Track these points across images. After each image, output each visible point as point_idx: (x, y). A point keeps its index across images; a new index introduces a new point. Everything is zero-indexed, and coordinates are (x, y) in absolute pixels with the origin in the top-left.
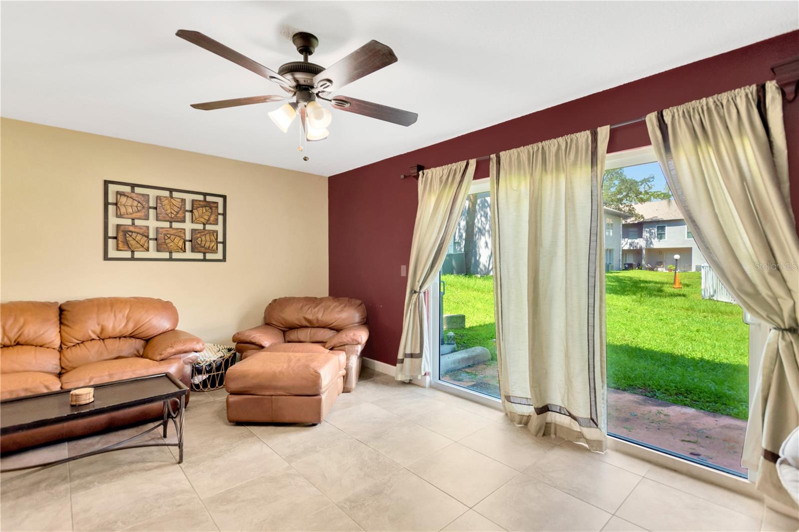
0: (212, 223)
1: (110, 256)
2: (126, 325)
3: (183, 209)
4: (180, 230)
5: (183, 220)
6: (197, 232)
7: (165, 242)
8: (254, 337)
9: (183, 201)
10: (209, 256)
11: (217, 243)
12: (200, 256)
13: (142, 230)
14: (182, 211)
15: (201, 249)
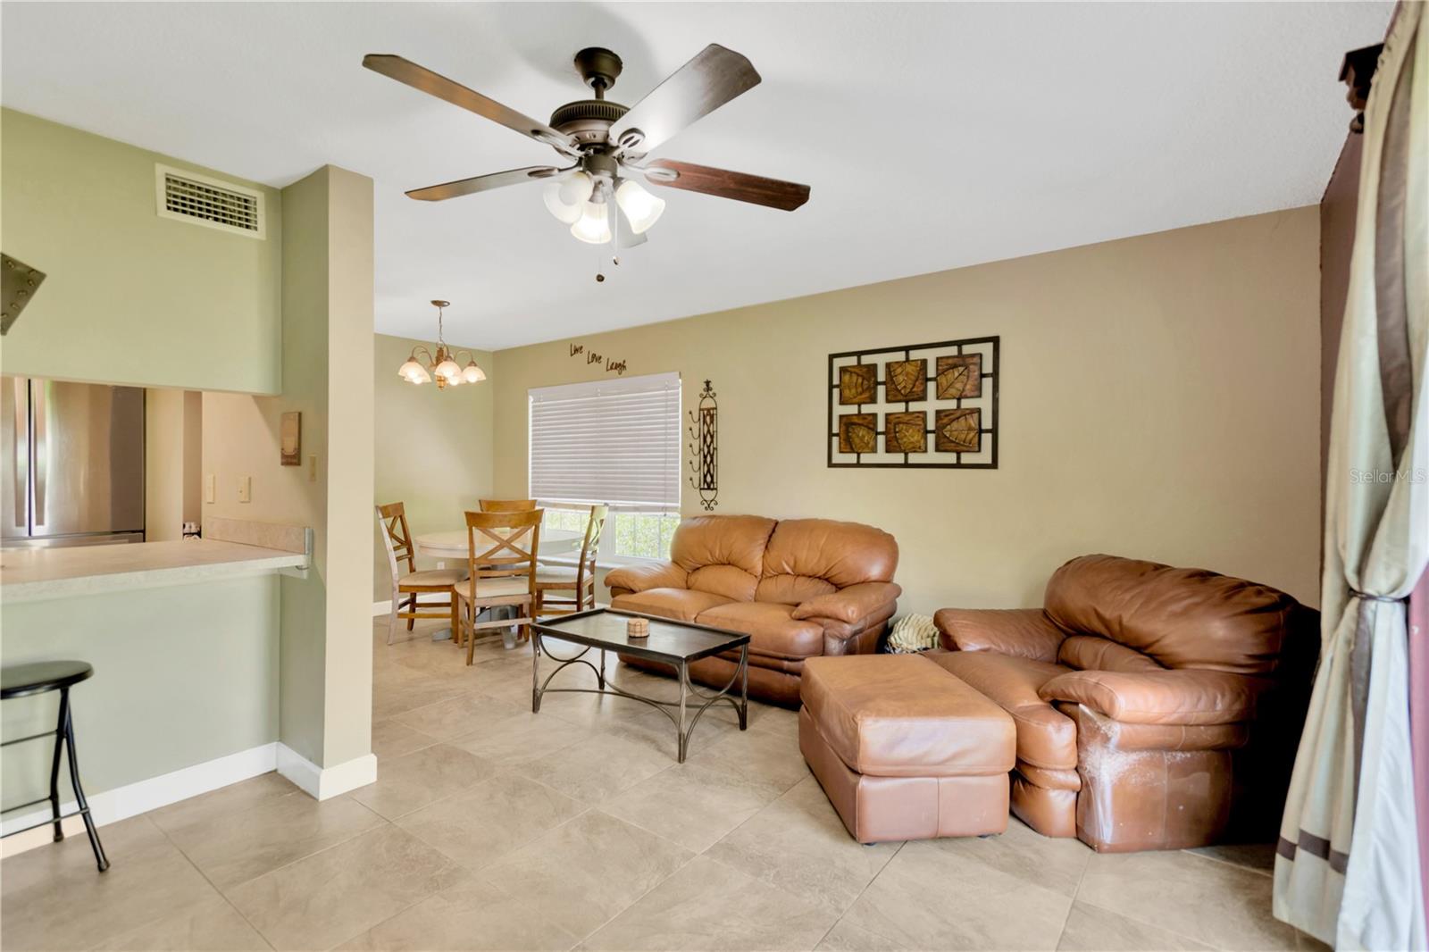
0: (969, 395)
1: (834, 461)
2: (819, 560)
3: (921, 377)
4: (917, 415)
5: (921, 395)
6: (944, 414)
7: (896, 437)
8: (953, 624)
9: (924, 362)
10: (967, 458)
11: (981, 431)
12: (950, 458)
13: (867, 421)
14: (920, 381)
15: (950, 444)
